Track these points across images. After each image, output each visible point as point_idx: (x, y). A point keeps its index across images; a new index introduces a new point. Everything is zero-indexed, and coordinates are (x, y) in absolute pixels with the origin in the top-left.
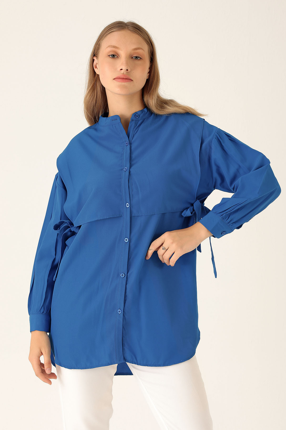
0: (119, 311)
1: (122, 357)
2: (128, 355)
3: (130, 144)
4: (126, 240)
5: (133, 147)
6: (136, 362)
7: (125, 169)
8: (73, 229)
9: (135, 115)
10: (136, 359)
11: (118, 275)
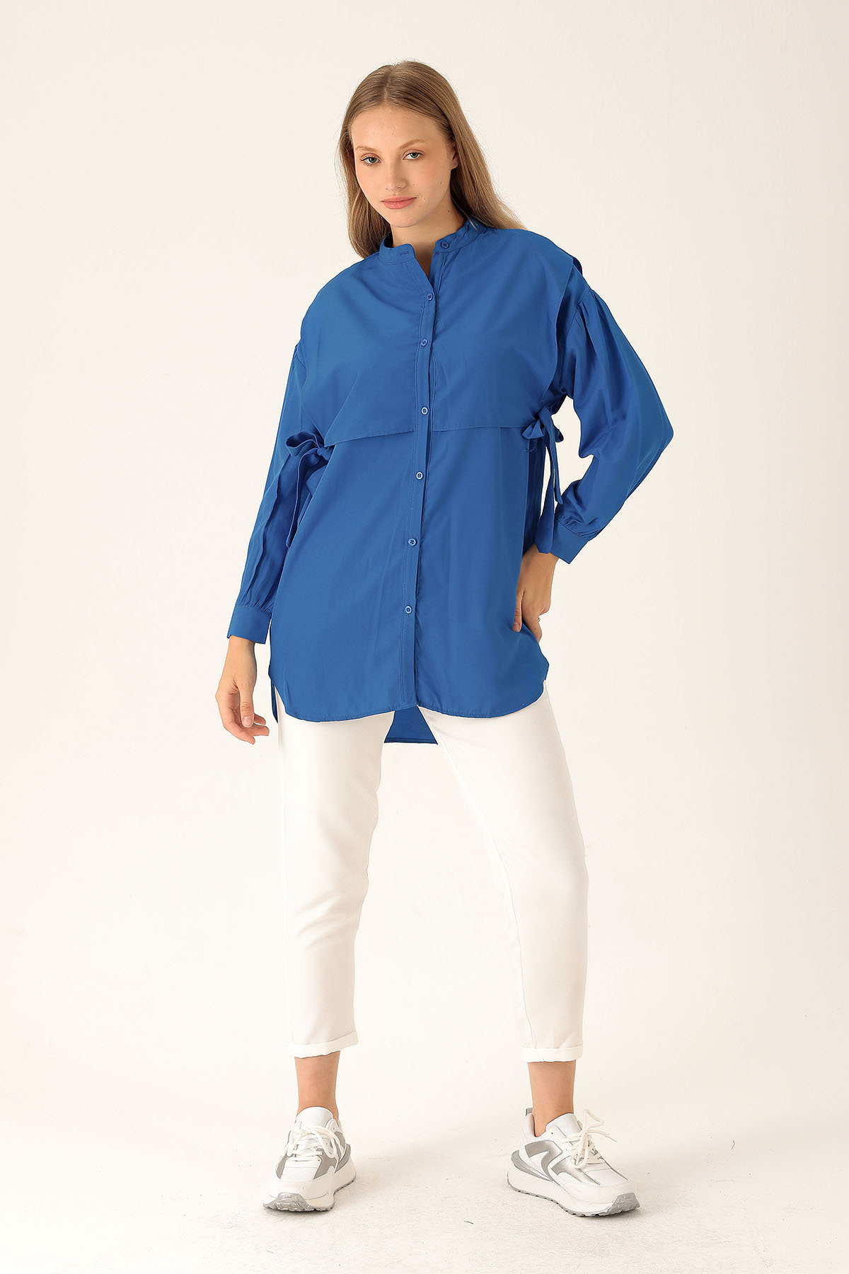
0: (408, 610)
1: (414, 695)
2: (425, 694)
3: (437, 298)
4: (419, 476)
5: (442, 302)
6: (439, 707)
7: (424, 343)
8: (320, 452)
9: (442, 242)
10: (440, 702)
11: (404, 542)
